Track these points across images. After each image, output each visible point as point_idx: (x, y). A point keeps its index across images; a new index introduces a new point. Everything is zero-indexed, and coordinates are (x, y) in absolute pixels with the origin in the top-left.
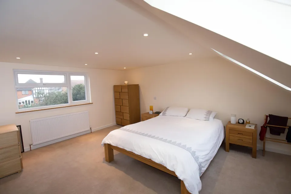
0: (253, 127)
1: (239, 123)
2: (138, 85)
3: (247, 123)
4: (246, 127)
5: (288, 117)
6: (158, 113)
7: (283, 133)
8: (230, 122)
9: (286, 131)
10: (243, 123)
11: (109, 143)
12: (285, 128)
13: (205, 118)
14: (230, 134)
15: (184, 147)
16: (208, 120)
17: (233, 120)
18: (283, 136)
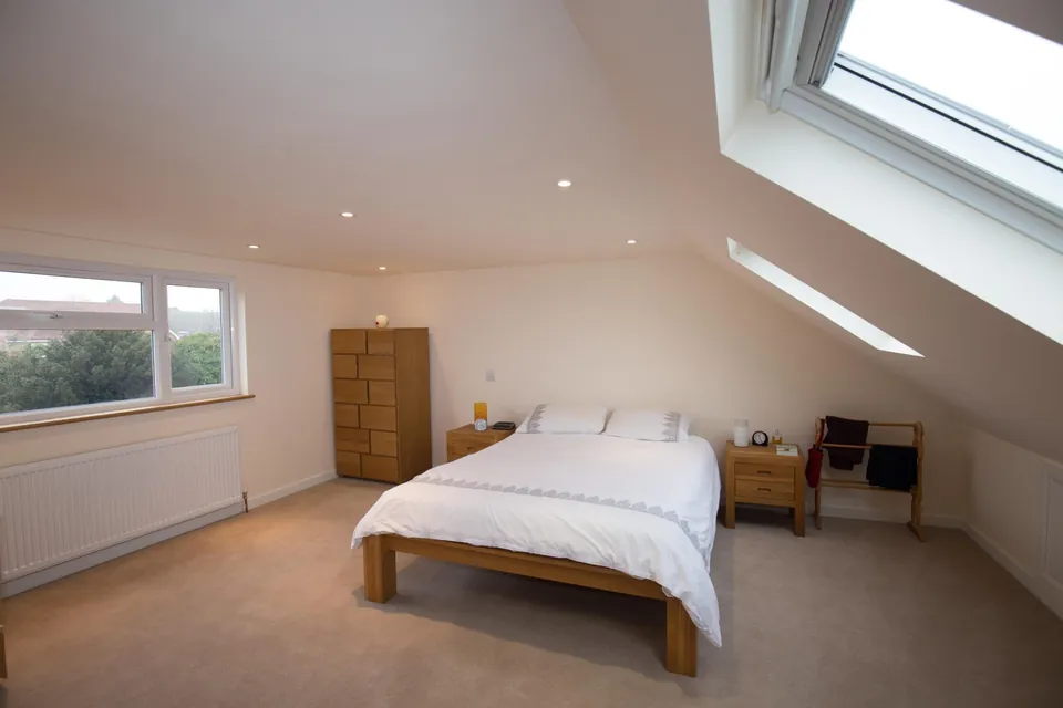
0: (794, 453)
1: (754, 443)
2: (427, 329)
3: (774, 442)
4: (778, 453)
5: (870, 422)
6: (507, 428)
7: (860, 461)
8: (731, 442)
9: (867, 456)
10: (765, 444)
11: (389, 530)
12: (863, 450)
13: (665, 433)
14: (738, 477)
15: (656, 511)
16: (676, 440)
17: (741, 438)
18: (860, 471)
